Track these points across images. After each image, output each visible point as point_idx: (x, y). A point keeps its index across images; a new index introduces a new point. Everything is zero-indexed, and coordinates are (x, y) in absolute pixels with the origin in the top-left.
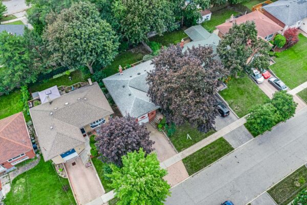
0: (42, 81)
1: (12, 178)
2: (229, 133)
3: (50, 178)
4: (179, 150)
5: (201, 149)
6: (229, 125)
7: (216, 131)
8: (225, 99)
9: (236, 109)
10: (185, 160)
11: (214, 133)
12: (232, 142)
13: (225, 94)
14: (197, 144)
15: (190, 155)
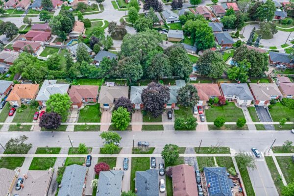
0: (111, 78)
1: (86, 105)
2: (167, 125)
3: (97, 110)
4: (144, 122)
5: (152, 125)
6: (169, 123)
7: (162, 122)
8: (174, 113)
9: (176, 118)
10: (143, 126)
12: (165, 128)
13: (176, 111)
15: (146, 125)
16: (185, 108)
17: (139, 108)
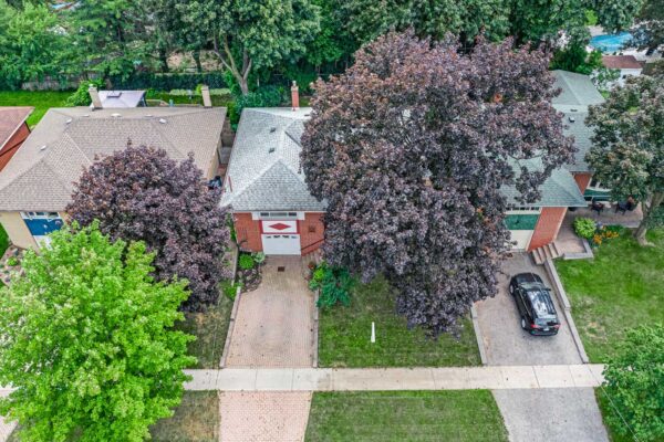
2: (524, 390)
5: (395, 393)
6: (537, 368)
7: (480, 363)
8: (566, 288)
9: (592, 331)
10: (322, 399)
11: (470, 365)
13: (576, 271)
14: (391, 371)
15: (348, 393)
16: (637, 248)
17: (290, 246)
